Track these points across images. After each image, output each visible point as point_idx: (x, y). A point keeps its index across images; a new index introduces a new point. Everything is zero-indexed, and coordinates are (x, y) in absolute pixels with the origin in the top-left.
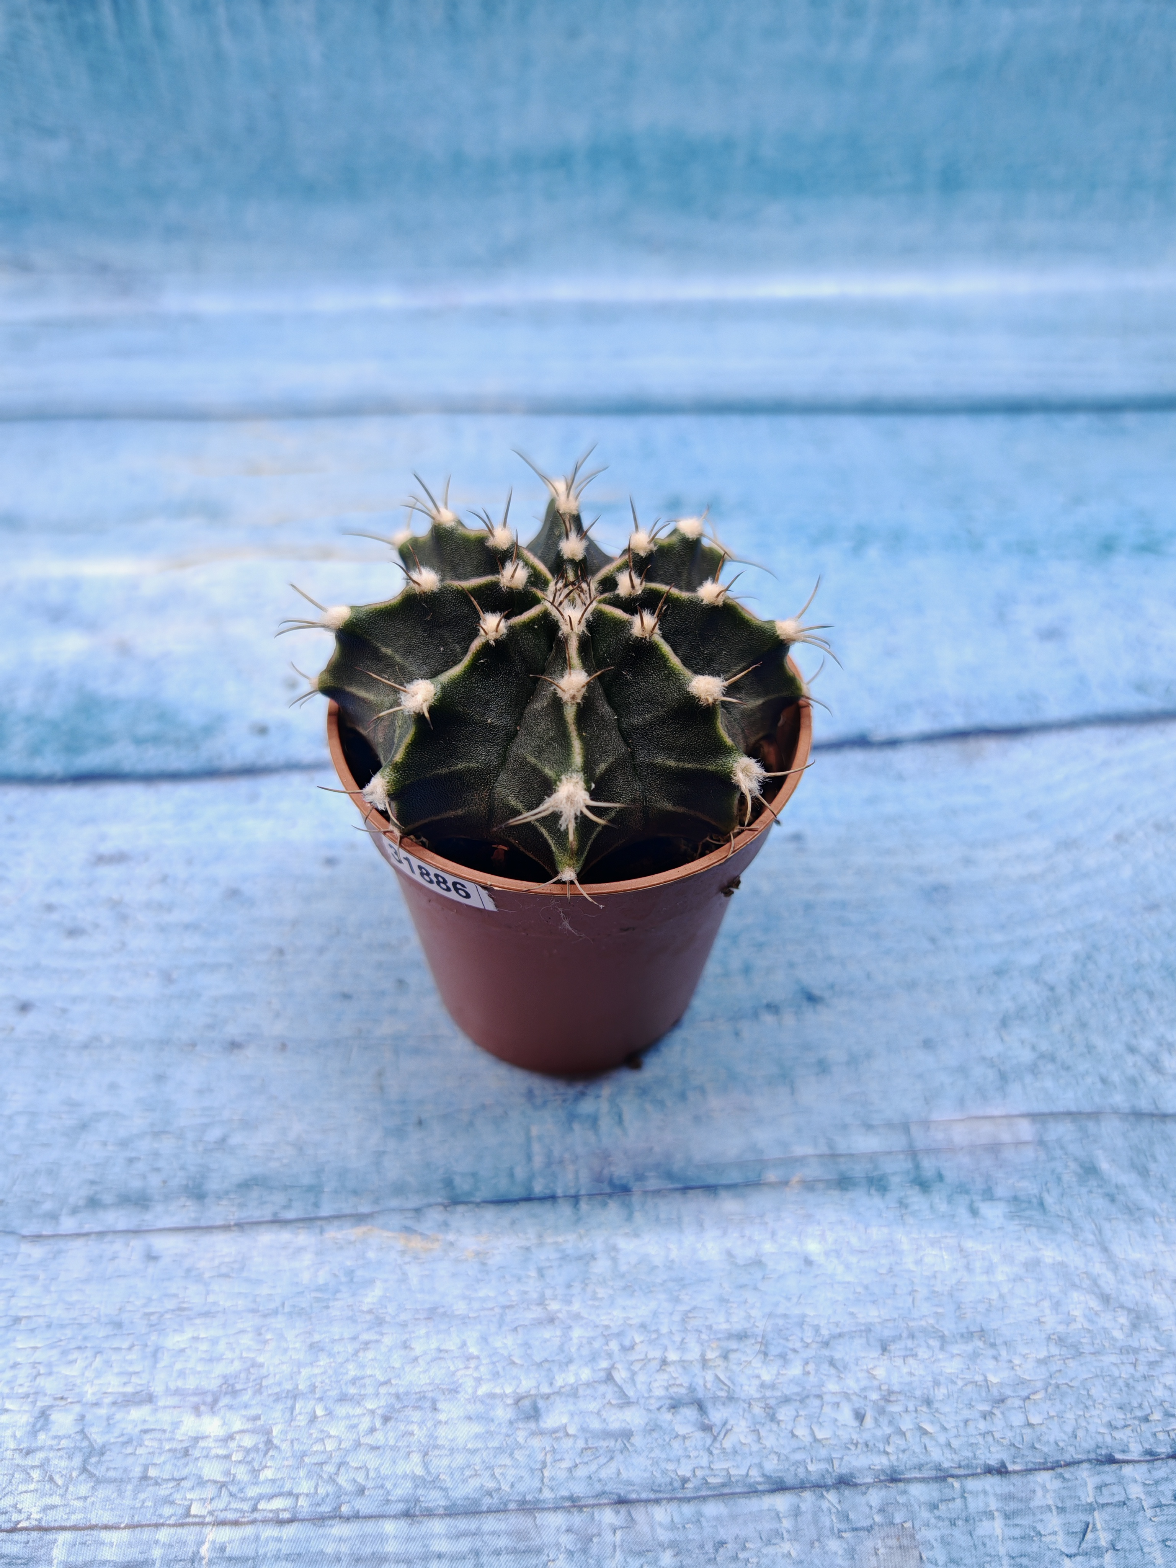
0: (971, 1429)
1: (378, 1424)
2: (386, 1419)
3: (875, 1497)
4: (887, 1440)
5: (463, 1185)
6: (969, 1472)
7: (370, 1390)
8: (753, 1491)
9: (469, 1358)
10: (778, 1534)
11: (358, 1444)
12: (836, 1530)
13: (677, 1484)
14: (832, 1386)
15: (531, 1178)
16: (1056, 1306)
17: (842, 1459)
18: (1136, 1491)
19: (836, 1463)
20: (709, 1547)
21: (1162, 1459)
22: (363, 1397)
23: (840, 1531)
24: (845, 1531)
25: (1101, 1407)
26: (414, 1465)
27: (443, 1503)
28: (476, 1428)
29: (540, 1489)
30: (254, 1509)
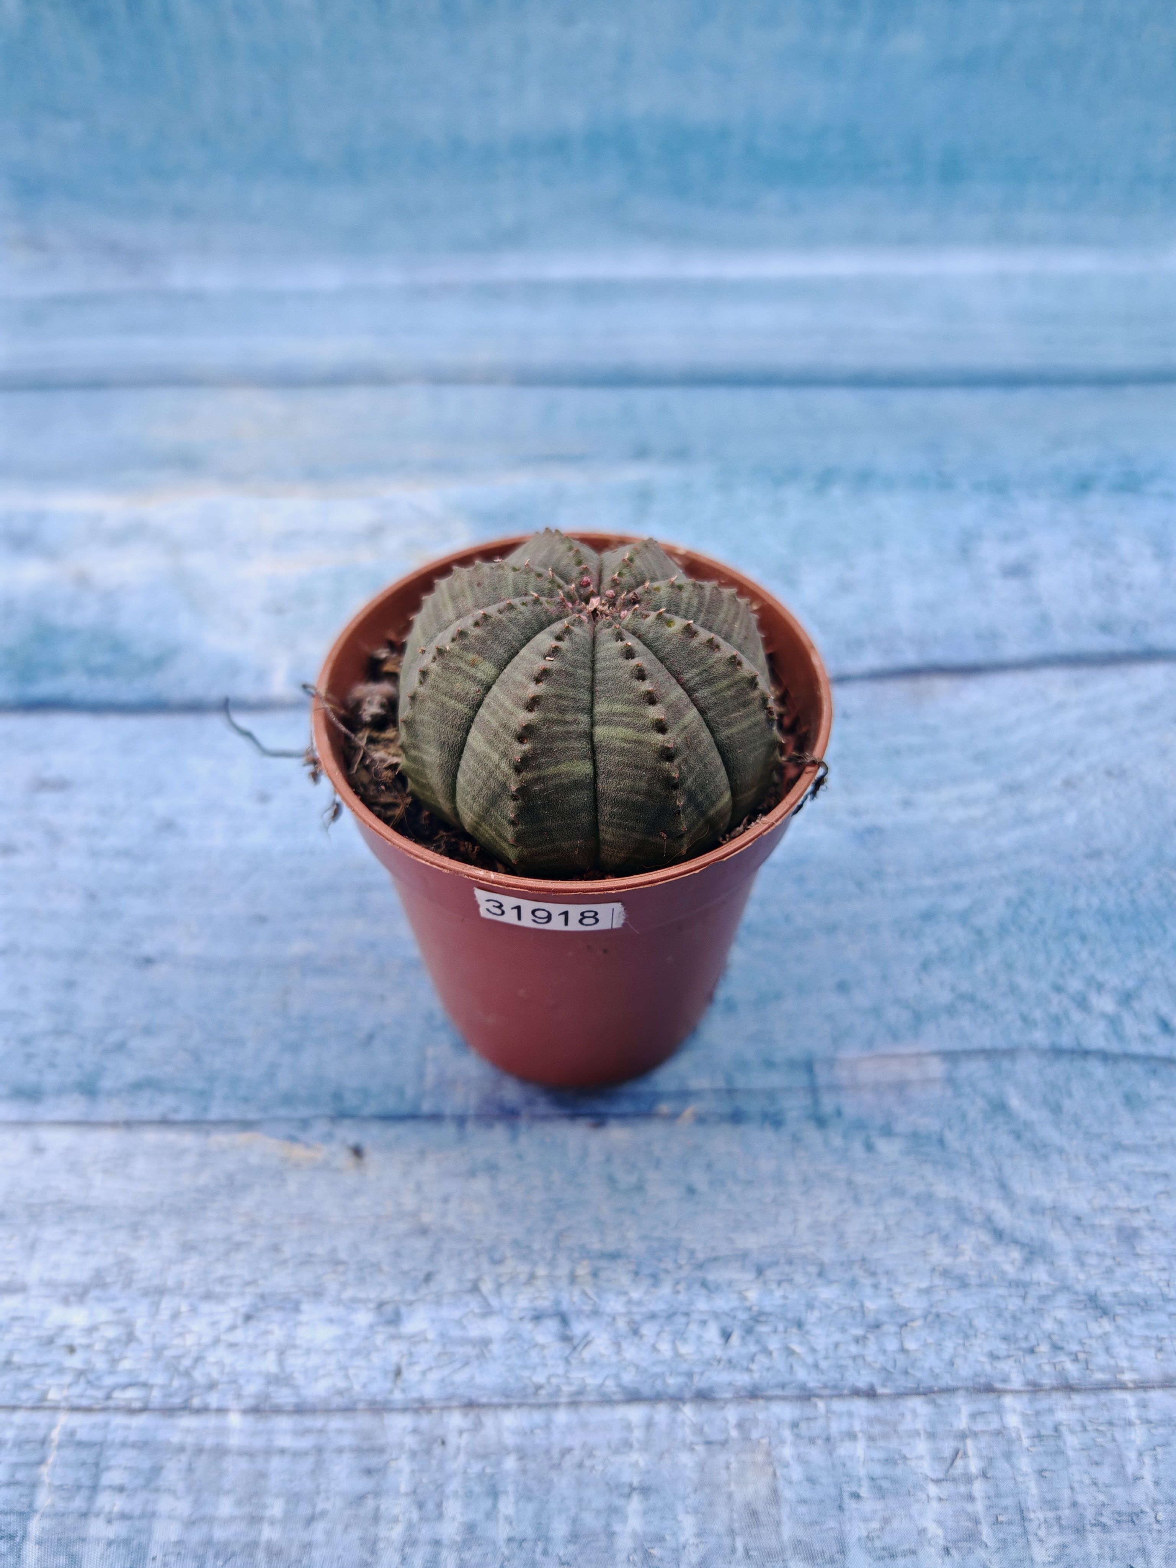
0: (842, 1351)
1: (239, 1321)
2: (248, 1318)
3: (733, 1413)
4: (752, 1359)
5: (352, 1099)
6: (835, 1392)
7: (234, 1289)
8: (606, 1401)
9: (337, 1262)
10: (627, 1445)
11: (216, 1341)
12: (688, 1441)
13: (530, 1390)
14: (701, 1305)
15: (420, 1097)
17: (702, 1374)
18: (1013, 1421)
19: (696, 1378)
20: (555, 1453)
21: (1046, 1391)
22: (227, 1295)
23: (692, 1443)
24: (697, 1444)
25: (983, 1337)
26: (269, 1364)
27: (293, 1400)
28: (335, 1331)
29: (391, 1391)
30: (108, 1397)
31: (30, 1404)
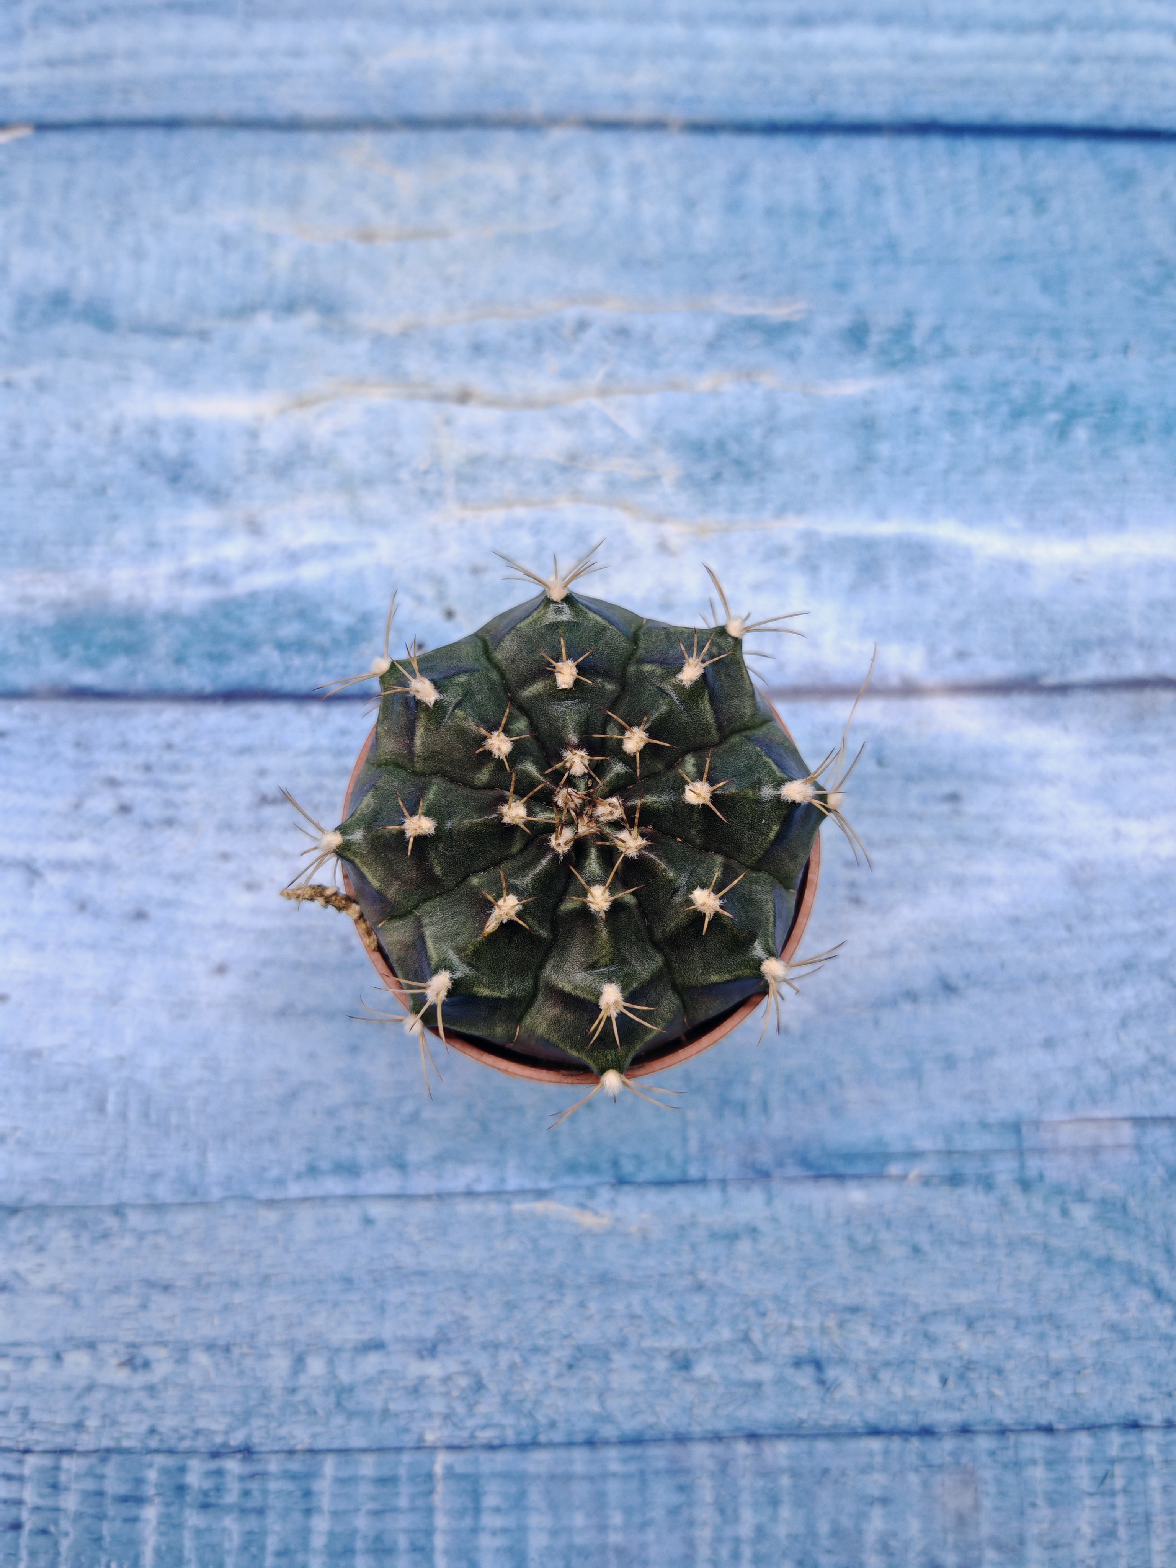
0: (1030, 1394)
1: (564, 1370)
2: (570, 1367)
3: (949, 1444)
4: (963, 1400)
5: (628, 1167)
6: (1023, 1429)
7: (556, 1342)
8: (854, 1433)
9: (634, 1317)
10: (870, 1467)
11: (547, 1388)
12: (914, 1464)
13: (796, 1424)
14: (925, 1354)
15: (687, 1160)
16: (1116, 1297)
17: (926, 1412)
18: (1151, 1450)
19: (921, 1416)
20: (818, 1472)
22: (551, 1348)
23: (917, 1466)
24: (921, 1467)
25: (1136, 1382)
26: (593, 1406)
27: (616, 1434)
28: (641, 1376)
29: (689, 1425)
30: (472, 1436)
31: (411, 1444)
